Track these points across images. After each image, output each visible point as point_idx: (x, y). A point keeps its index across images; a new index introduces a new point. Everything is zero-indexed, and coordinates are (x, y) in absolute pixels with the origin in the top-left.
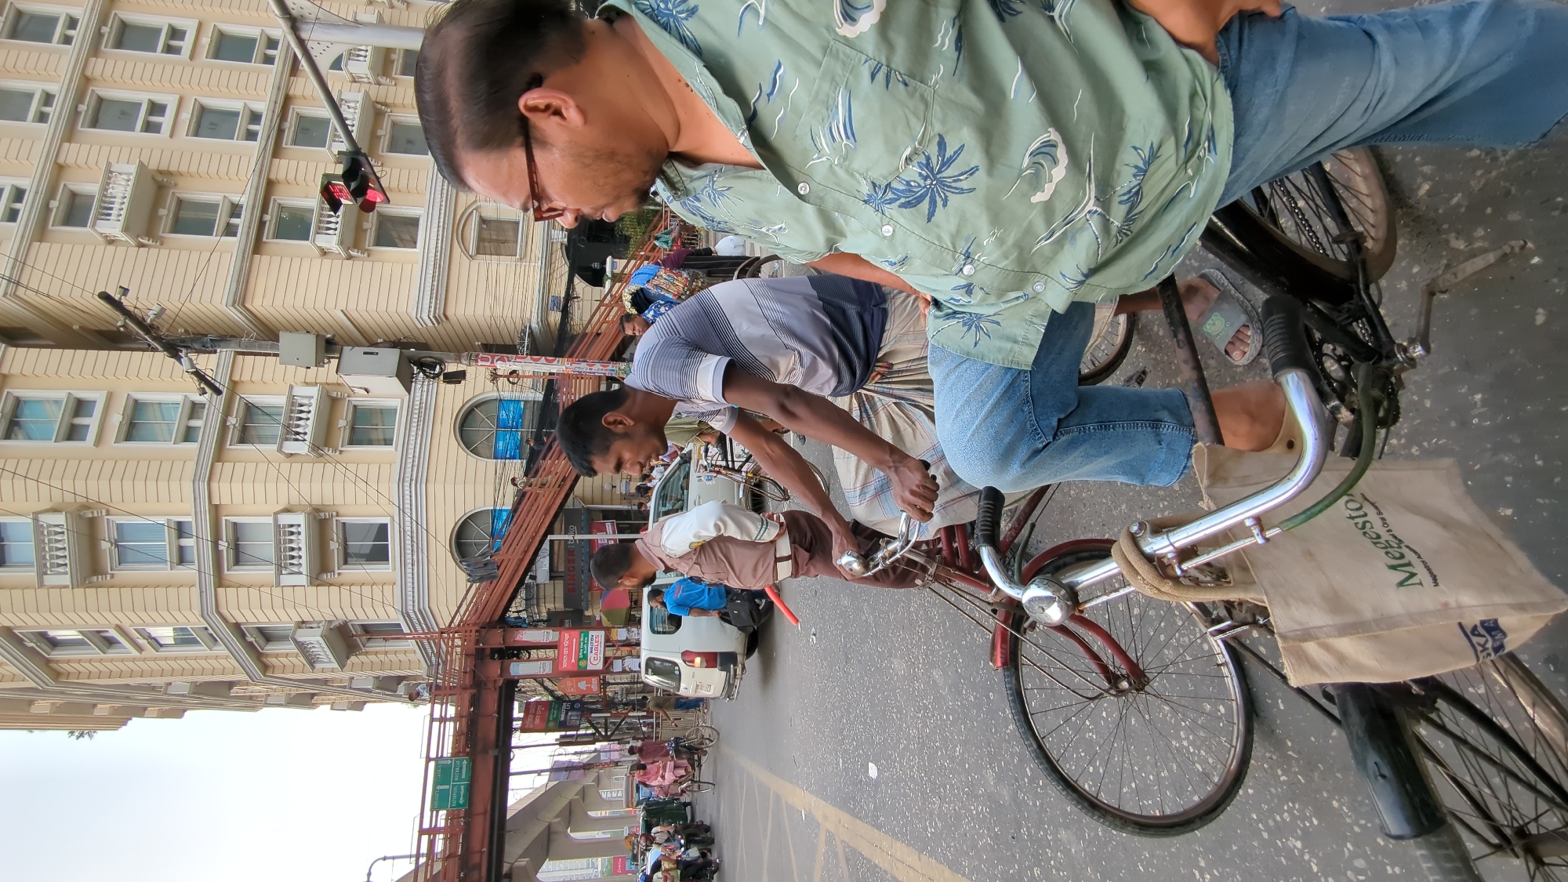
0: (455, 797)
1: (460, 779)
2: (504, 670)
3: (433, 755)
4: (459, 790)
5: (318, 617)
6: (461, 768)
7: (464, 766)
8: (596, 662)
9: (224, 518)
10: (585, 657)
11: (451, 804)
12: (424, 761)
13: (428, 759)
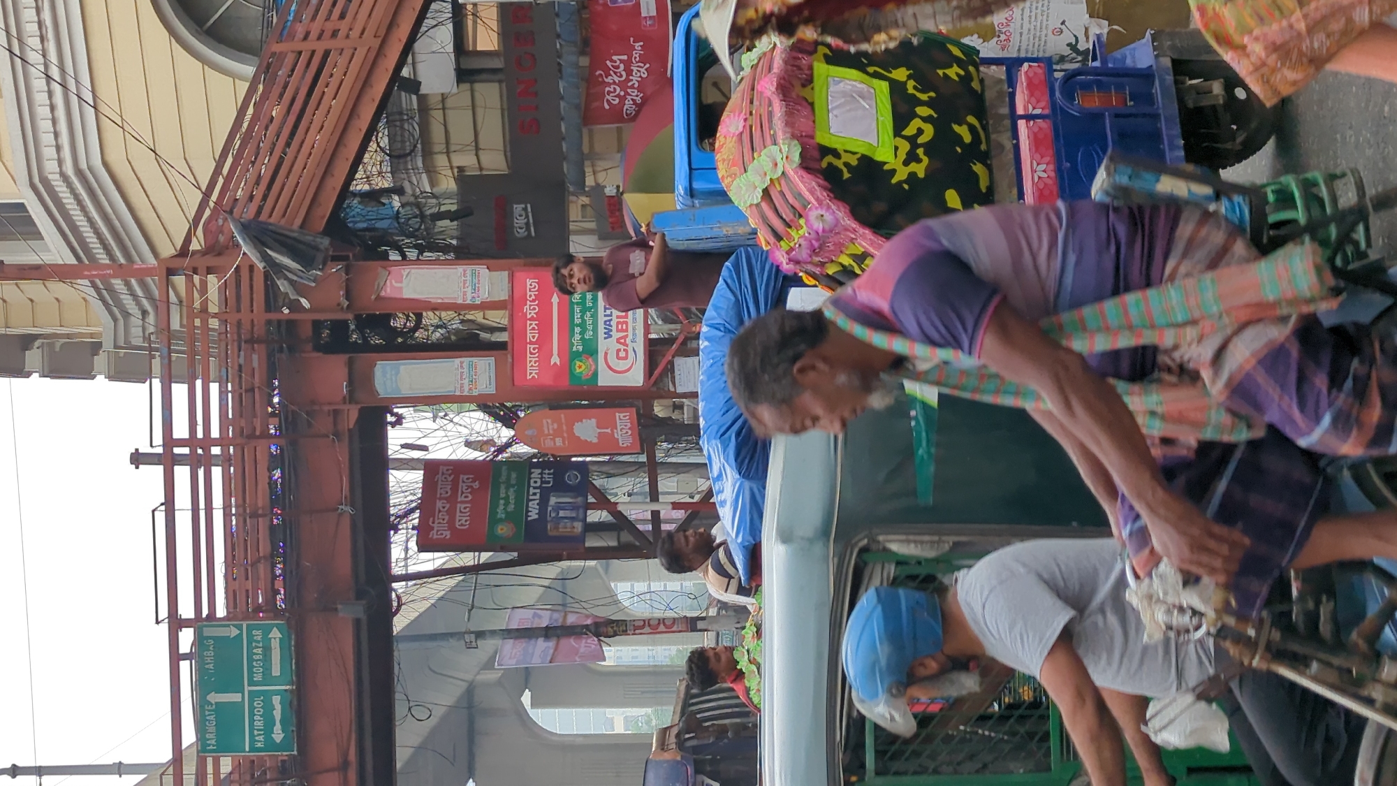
0: (259, 724)
1: (268, 679)
2: (360, 381)
3: (186, 610)
4: (269, 708)
6: (267, 650)
7: (275, 645)
8: (622, 365)
10: (590, 351)
11: (252, 741)
12: (165, 627)
13: (176, 623)
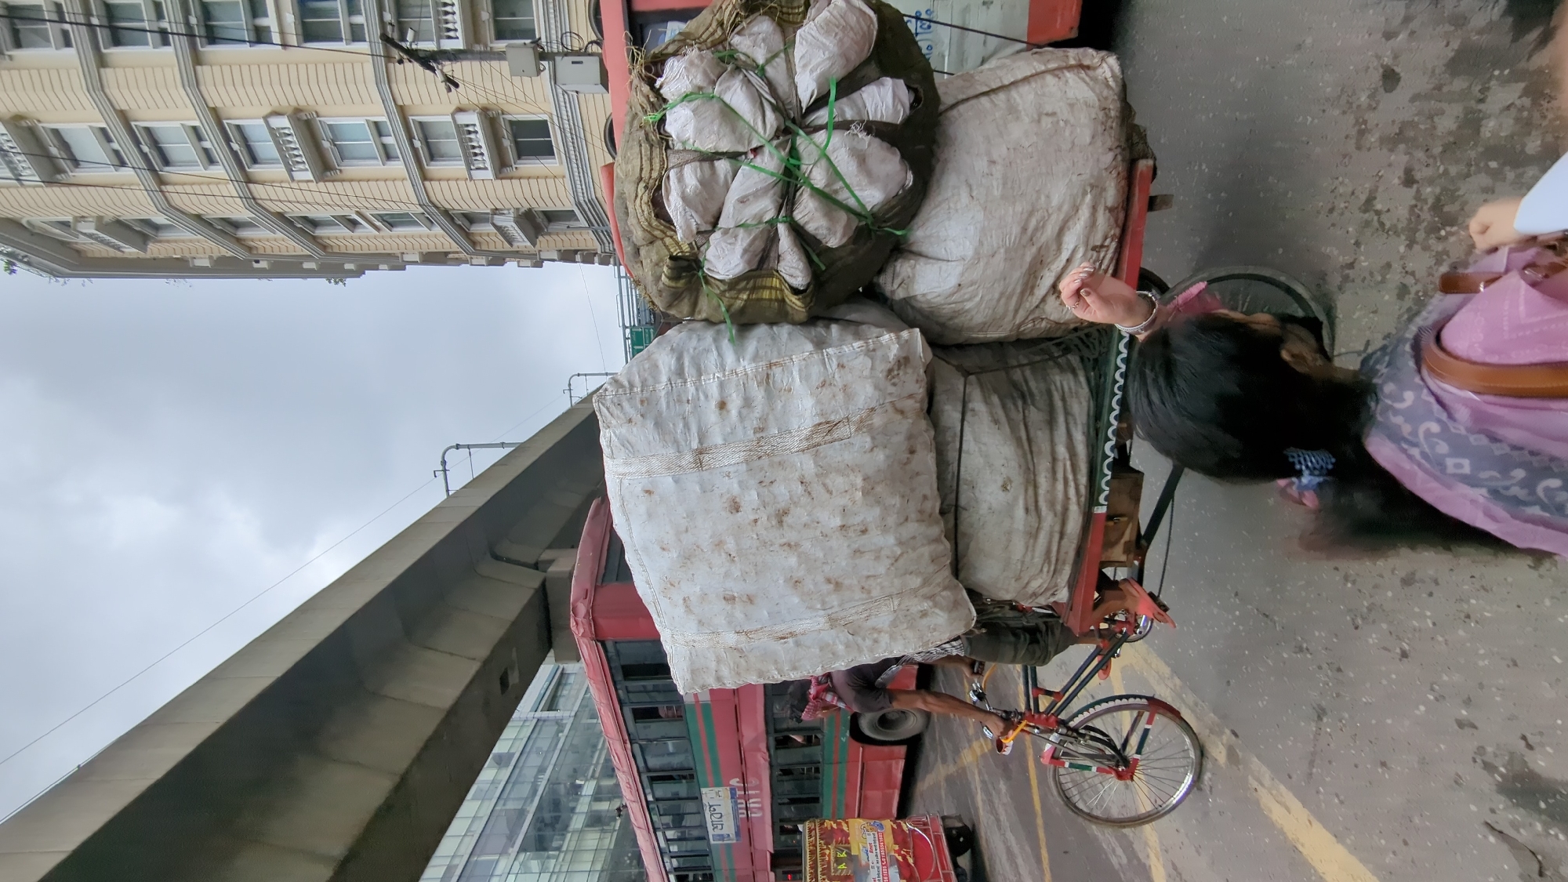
3: (627, 324)
5: (508, 206)
7: (652, 333)
9: (410, 118)
12: (621, 328)
13: (625, 327)
